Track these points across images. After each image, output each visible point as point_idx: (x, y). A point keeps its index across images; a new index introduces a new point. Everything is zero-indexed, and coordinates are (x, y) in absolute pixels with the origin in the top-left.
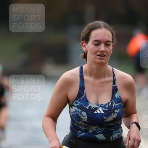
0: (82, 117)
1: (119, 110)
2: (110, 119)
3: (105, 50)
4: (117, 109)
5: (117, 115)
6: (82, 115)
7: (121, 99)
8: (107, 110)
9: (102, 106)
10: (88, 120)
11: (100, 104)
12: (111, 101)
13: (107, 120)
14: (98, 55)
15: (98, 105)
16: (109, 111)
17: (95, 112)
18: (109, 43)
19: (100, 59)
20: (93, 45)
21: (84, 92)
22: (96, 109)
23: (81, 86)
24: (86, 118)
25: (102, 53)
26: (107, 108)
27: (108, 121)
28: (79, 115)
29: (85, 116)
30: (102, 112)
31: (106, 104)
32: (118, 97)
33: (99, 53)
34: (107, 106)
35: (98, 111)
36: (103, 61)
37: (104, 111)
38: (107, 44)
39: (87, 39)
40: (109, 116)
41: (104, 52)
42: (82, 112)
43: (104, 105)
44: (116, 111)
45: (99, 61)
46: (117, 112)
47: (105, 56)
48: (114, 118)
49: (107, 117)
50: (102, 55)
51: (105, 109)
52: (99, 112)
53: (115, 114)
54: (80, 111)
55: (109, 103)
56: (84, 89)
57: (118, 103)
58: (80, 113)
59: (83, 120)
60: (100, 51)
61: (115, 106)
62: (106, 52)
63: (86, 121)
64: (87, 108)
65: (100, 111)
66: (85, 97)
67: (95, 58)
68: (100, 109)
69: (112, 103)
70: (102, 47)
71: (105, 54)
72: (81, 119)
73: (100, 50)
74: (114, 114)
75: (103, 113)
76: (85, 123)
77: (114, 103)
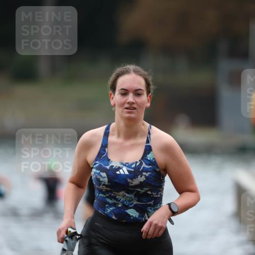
0: (101, 179)
1: (149, 173)
2: (136, 182)
3: (134, 101)
4: (147, 172)
5: (145, 179)
6: (101, 176)
7: (155, 162)
8: (133, 170)
9: (127, 165)
10: (109, 182)
11: (124, 162)
12: (140, 160)
13: (132, 183)
14: (126, 108)
15: (122, 164)
16: (136, 172)
17: (118, 173)
18: (139, 92)
19: (129, 113)
20: (120, 95)
21: (105, 151)
22: (119, 168)
23: (104, 144)
24: (106, 180)
25: (131, 105)
26: (132, 168)
27: (133, 185)
28: (98, 177)
29: (105, 177)
30: (127, 173)
31: (133, 164)
32: (152, 159)
33: (127, 106)
34: (133, 166)
35: (121, 171)
36: (133, 115)
37: (128, 171)
38: (137, 93)
39: (113, 88)
40: (135, 178)
41: (133, 103)
42: (101, 173)
43: (129, 164)
44: (144, 173)
45: (127, 115)
46: (145, 175)
47: (135, 109)
48: (141, 182)
49: (132, 179)
50: (131, 107)
51: (130, 169)
52: (122, 173)
53: (143, 177)
54: (98, 172)
55: (136, 162)
56: (107, 147)
57: (150, 165)
58: (99, 174)
59: (103, 183)
60: (128, 103)
61: (144, 167)
62: (136, 103)
63: (106, 183)
64: (108, 167)
65: (124, 171)
66: (106, 156)
67: (122, 112)
68: (125, 169)
69: (141, 164)
70: (130, 98)
71: (135, 106)
72: (101, 181)
73: (128, 101)
74: (141, 177)
75: (127, 175)
76: (107, 186)
77: (144, 164)
